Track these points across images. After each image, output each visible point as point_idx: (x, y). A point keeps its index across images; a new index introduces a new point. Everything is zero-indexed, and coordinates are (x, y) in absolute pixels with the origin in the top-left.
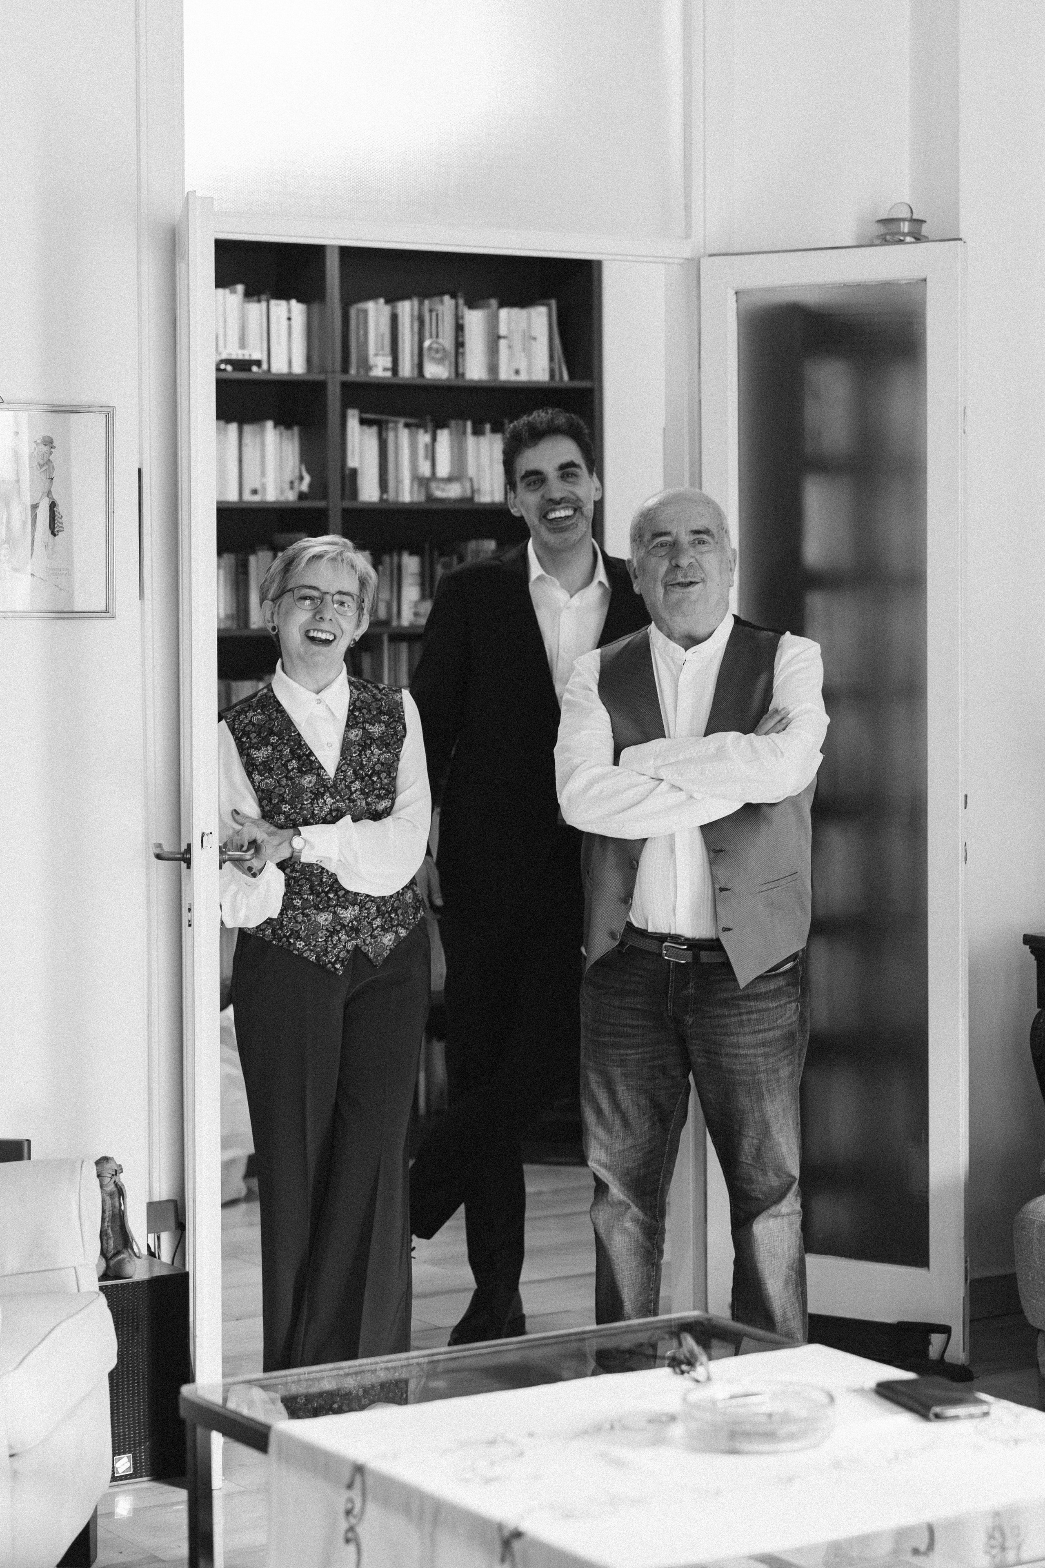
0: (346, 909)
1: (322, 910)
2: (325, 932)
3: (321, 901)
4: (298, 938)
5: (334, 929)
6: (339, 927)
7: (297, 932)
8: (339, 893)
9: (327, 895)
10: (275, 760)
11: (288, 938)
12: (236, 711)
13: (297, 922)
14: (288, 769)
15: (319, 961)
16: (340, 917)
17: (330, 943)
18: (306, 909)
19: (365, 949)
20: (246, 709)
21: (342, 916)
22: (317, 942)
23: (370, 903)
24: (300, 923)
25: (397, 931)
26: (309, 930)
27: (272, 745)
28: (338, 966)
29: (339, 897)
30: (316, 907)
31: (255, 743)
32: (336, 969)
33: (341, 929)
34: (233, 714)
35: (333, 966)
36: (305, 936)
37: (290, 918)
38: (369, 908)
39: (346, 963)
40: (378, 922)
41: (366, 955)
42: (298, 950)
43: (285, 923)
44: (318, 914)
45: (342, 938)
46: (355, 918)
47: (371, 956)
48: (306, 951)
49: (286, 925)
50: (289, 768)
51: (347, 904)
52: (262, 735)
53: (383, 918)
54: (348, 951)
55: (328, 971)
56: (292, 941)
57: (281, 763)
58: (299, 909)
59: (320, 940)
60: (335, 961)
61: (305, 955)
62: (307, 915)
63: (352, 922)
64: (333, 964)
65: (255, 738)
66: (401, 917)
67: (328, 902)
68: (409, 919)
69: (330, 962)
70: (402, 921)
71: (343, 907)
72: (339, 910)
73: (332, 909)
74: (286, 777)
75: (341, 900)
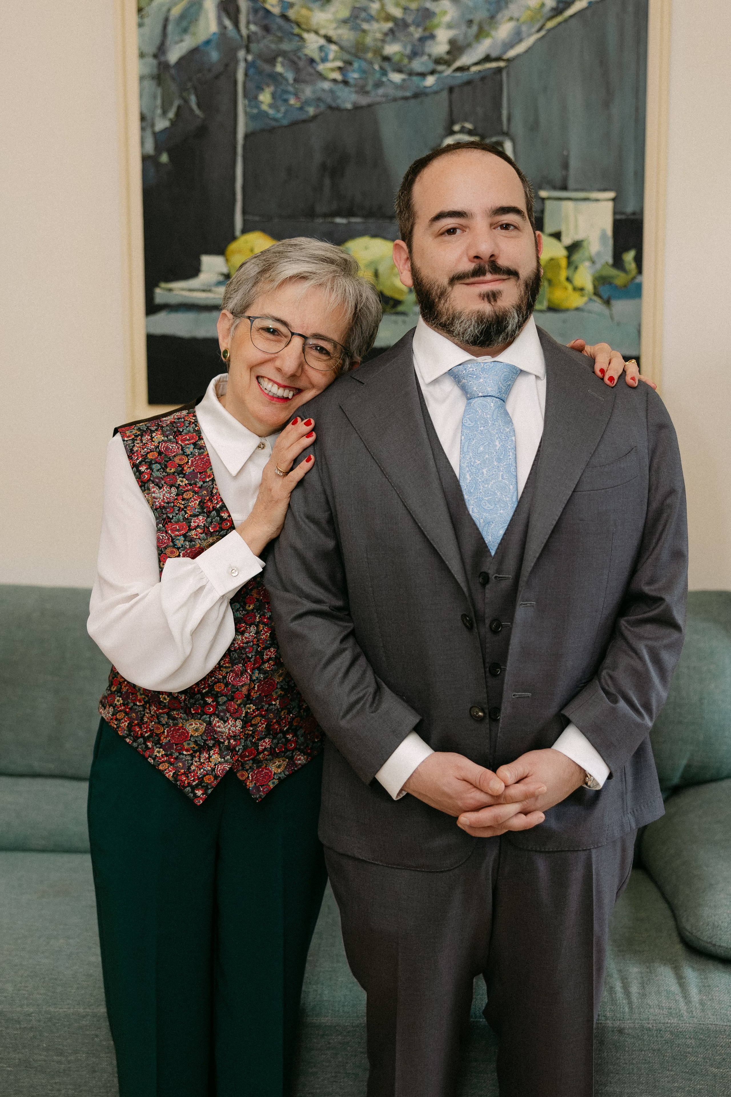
0: (225, 722)
1: (193, 717)
2: (192, 745)
3: (195, 704)
4: (158, 743)
5: (204, 743)
6: (212, 742)
7: (157, 735)
8: (220, 699)
9: (203, 699)
10: (177, 509)
11: (146, 740)
12: (139, 429)
13: (159, 722)
14: (190, 526)
15: (176, 780)
16: (215, 731)
17: (197, 759)
18: (174, 710)
19: (243, 775)
20: (153, 429)
21: (219, 729)
22: (180, 754)
23: (259, 718)
24: (163, 725)
25: (293, 757)
26: (173, 736)
27: (178, 488)
28: (199, 793)
29: (218, 703)
30: (187, 712)
31: (157, 478)
32: (195, 796)
33: (214, 745)
34: (134, 432)
35: (193, 792)
36: (166, 744)
37: (152, 716)
38: (256, 725)
39: (210, 791)
40: (266, 743)
41: (242, 784)
42: (154, 759)
43: (146, 720)
44: (186, 720)
45: (214, 757)
46: (235, 736)
47: (250, 785)
48: (163, 762)
49: (147, 722)
50: (193, 524)
51: (228, 715)
52: (168, 470)
53: (274, 738)
54: (216, 777)
55: (185, 796)
56: (150, 745)
57: (183, 516)
58: (165, 707)
59: (185, 753)
60: (197, 785)
61: (161, 767)
62: (174, 719)
63: (229, 740)
64: (194, 788)
65: (158, 470)
66: (302, 739)
67: (204, 707)
68: (314, 742)
69: (189, 784)
70: (303, 744)
71: (222, 719)
72: (215, 720)
73: (206, 717)
74: (185, 536)
75: (220, 708)
